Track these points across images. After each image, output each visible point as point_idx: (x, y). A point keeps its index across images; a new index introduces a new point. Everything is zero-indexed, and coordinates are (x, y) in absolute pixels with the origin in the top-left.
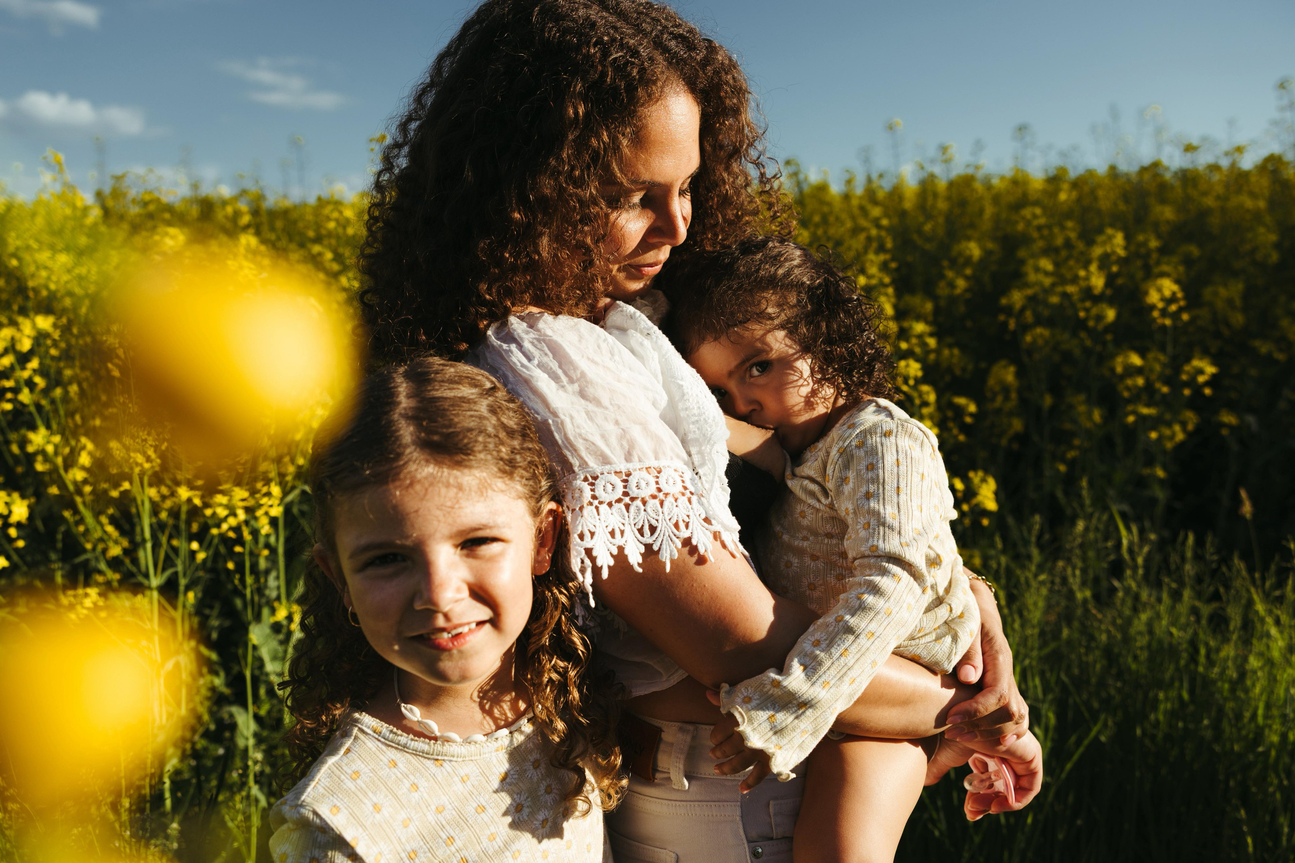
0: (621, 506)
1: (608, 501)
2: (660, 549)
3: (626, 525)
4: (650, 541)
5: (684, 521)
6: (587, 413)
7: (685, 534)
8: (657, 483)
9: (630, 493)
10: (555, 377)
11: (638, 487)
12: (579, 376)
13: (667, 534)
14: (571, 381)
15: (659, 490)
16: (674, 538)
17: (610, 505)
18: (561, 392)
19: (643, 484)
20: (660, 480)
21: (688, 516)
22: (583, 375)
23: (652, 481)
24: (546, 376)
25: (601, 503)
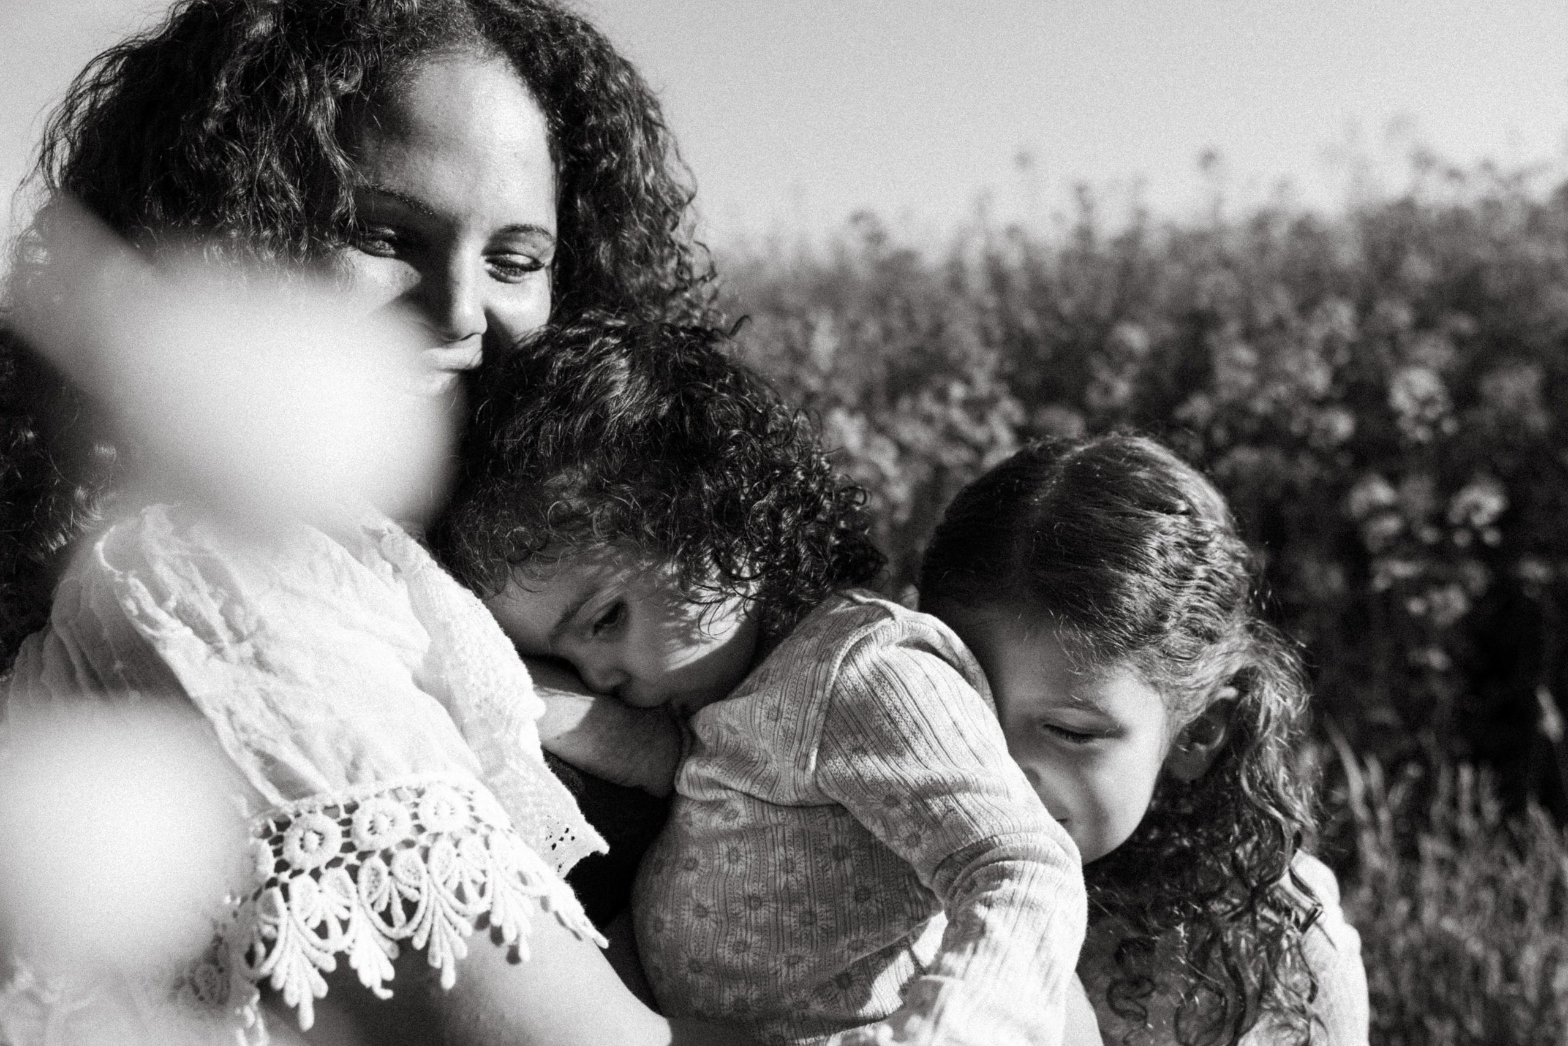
0: (342, 872)
1: (309, 868)
2: (428, 944)
3: (354, 907)
4: (407, 932)
5: (474, 882)
6: (266, 698)
7: (477, 906)
8: (415, 816)
9: (357, 843)
10: (205, 633)
11: (372, 830)
12: (253, 628)
13: (439, 913)
14: (239, 638)
15: (421, 829)
16: (455, 918)
17: (316, 874)
18: (215, 663)
19: (383, 824)
20: (420, 811)
21: (484, 872)
22: (261, 625)
23: (404, 813)
24: (188, 631)
25: (297, 873)
